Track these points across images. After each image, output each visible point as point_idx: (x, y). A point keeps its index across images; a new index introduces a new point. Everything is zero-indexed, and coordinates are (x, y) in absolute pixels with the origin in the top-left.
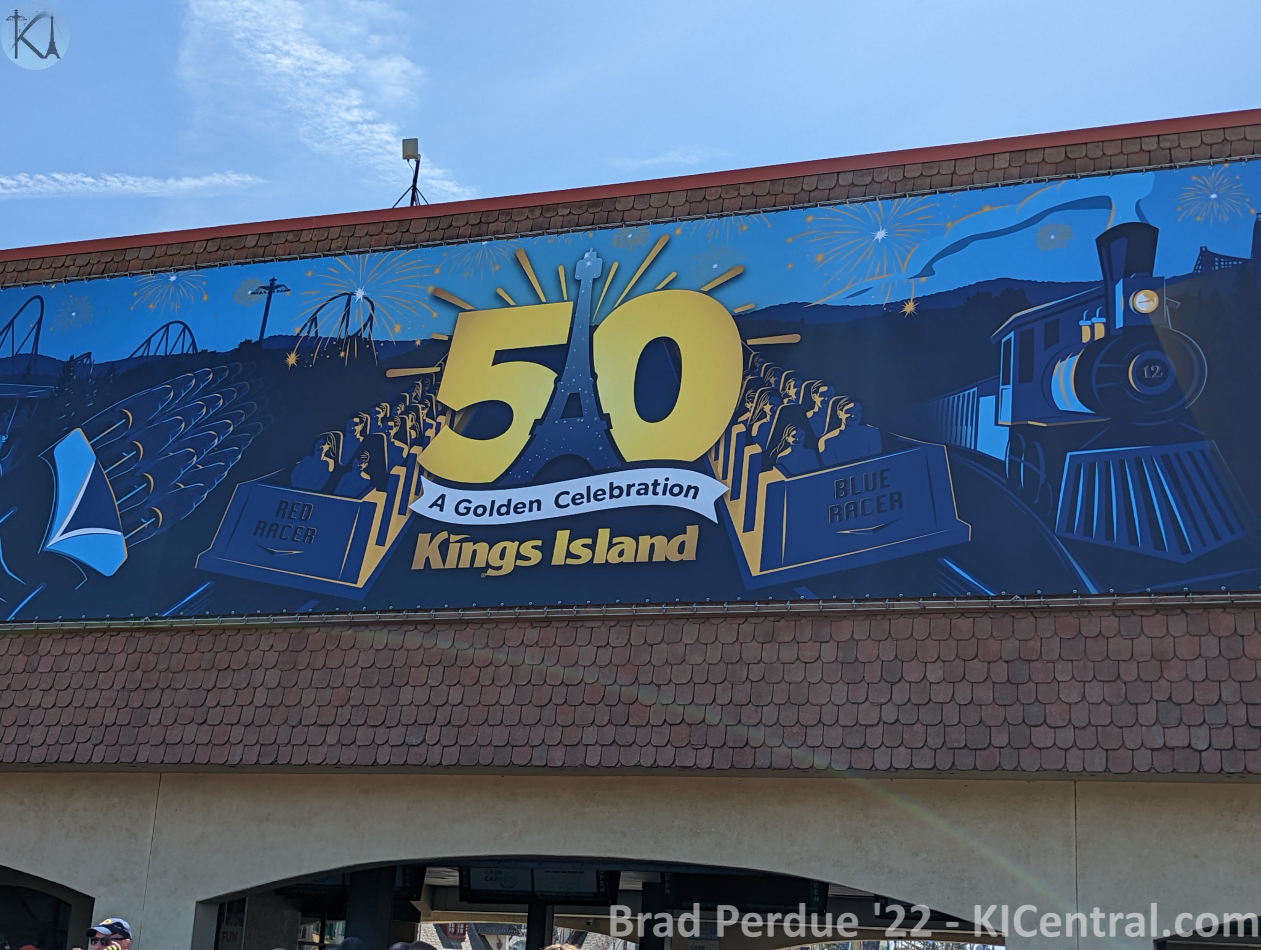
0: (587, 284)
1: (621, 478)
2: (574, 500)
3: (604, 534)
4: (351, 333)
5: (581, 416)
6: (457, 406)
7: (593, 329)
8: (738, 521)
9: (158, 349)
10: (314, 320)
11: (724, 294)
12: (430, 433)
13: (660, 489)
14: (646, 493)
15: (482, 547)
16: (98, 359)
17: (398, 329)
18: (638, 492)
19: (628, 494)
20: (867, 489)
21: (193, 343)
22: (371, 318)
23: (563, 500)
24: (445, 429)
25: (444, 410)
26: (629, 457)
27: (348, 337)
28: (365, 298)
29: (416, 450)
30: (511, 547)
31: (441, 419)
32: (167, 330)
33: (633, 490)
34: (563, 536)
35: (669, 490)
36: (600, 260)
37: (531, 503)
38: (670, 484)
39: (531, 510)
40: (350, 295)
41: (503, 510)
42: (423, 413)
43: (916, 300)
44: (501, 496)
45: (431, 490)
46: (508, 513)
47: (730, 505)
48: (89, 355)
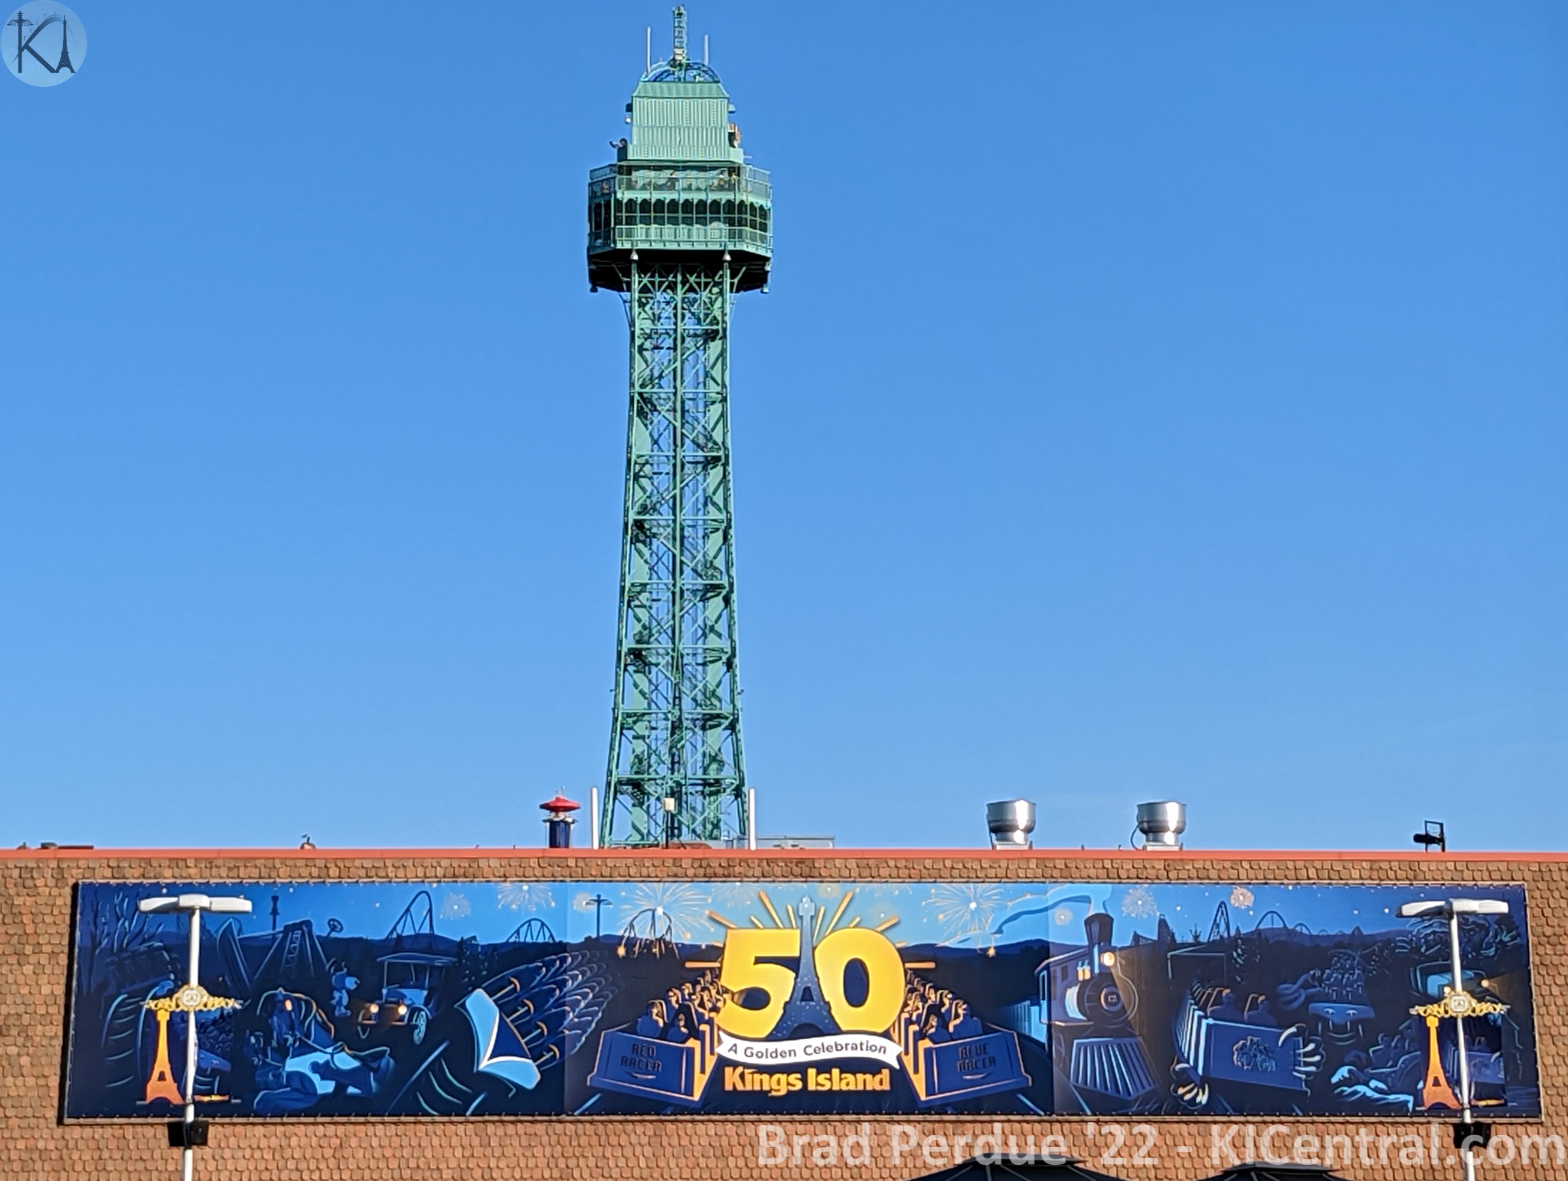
0: (807, 919)
1: (841, 1039)
2: (815, 1051)
3: (836, 1072)
4: (658, 936)
5: (812, 1000)
6: (735, 989)
7: (814, 949)
8: (910, 1069)
9: (525, 937)
10: (632, 925)
11: (888, 934)
12: (720, 1004)
13: (864, 1047)
14: (856, 1049)
15: (765, 1077)
16: (482, 941)
17: (689, 936)
18: (852, 1048)
19: (847, 1049)
20: (977, 1054)
21: (551, 936)
22: (669, 928)
23: (809, 1050)
24: (729, 1002)
25: (726, 991)
26: (844, 1028)
27: (657, 939)
28: (664, 914)
29: (713, 1014)
30: (783, 1077)
31: (725, 996)
32: (530, 925)
33: (849, 1047)
34: (812, 1072)
35: (870, 1048)
36: (813, 905)
37: (790, 1051)
38: (869, 1045)
39: (790, 1055)
40: (654, 911)
41: (774, 1055)
42: (714, 992)
43: (996, 948)
44: (772, 1046)
45: (728, 1041)
46: (776, 1057)
47: (905, 1058)
48: (474, 938)
